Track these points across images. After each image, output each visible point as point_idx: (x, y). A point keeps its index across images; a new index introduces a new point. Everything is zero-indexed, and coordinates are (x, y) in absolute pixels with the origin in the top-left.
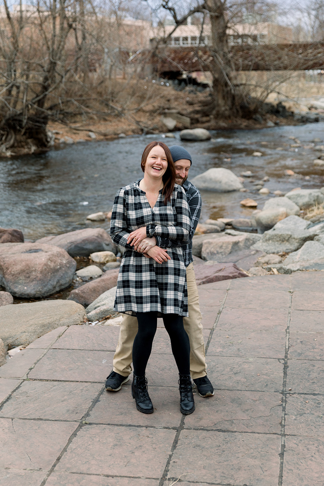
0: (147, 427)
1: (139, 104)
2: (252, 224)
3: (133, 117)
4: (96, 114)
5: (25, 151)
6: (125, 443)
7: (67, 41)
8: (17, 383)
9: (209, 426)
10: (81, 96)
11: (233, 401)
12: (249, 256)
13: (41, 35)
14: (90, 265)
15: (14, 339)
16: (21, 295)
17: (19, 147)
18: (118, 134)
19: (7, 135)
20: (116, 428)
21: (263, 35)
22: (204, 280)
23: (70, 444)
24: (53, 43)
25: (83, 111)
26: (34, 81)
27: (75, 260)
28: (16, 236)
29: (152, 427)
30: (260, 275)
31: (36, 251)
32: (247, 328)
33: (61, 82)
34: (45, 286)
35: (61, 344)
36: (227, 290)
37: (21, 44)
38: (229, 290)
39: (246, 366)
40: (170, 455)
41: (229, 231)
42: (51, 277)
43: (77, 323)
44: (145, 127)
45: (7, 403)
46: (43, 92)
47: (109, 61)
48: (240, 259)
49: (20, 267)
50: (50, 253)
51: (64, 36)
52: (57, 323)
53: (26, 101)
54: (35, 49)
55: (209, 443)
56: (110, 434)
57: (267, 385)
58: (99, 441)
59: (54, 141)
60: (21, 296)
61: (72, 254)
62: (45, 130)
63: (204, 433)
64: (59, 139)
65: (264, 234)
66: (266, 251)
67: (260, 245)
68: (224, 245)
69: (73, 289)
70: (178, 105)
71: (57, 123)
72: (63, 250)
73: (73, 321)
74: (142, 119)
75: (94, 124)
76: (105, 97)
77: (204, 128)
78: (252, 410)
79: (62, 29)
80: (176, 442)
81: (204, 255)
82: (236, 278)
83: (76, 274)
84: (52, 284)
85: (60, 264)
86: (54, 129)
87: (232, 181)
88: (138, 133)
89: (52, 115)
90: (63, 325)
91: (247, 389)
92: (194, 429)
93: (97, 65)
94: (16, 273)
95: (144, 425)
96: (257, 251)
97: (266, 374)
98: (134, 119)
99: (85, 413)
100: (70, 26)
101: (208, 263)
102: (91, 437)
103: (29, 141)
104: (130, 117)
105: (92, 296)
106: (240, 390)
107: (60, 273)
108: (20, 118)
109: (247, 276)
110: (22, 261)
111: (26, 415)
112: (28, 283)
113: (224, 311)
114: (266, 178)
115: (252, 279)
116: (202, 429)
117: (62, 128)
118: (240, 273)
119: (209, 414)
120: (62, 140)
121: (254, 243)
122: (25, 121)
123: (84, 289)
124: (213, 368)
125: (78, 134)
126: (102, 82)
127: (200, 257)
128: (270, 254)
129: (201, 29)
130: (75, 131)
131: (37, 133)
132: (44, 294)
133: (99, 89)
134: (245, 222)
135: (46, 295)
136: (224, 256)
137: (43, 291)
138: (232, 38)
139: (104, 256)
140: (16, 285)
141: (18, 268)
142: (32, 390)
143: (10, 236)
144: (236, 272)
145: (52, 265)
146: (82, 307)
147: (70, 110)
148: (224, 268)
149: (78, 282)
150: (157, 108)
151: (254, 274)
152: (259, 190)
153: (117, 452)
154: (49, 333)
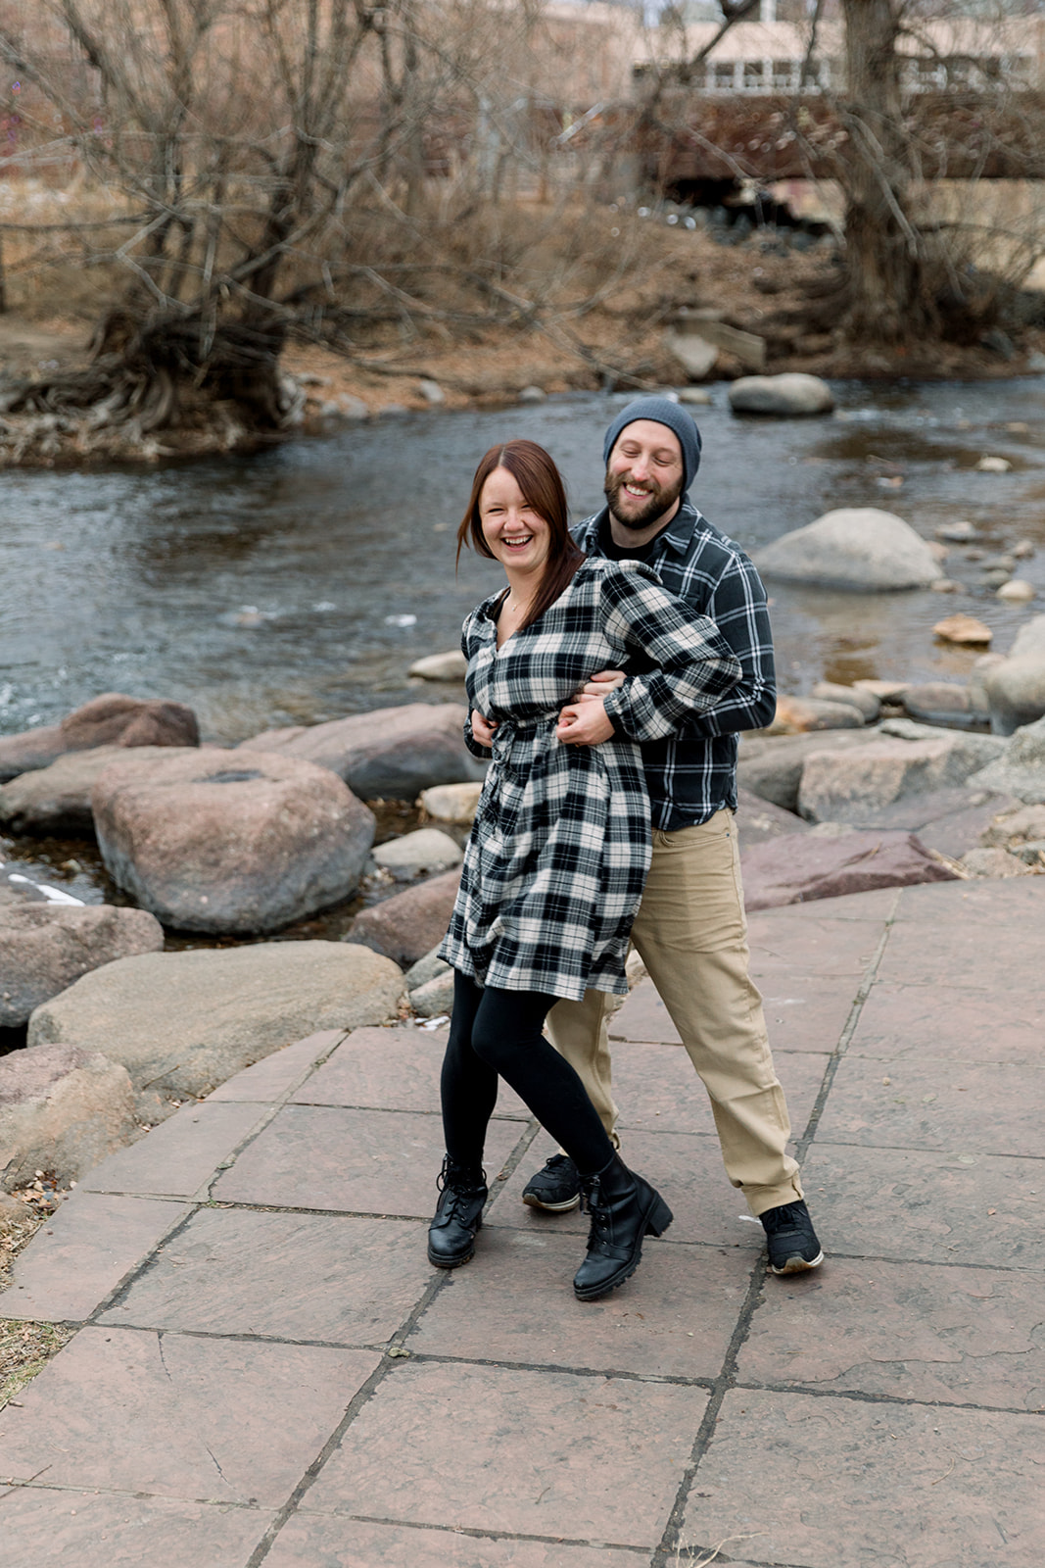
0: (609, 1375)
1: (593, 287)
2: (971, 704)
3: (569, 333)
4: (446, 321)
5: (206, 440)
6: (536, 1424)
7: (353, 71)
8: (177, 1213)
9: (820, 1378)
10: (397, 258)
11: (904, 1297)
12: (962, 809)
13: (269, 52)
14: (419, 828)
15: (166, 1069)
16: (189, 921)
17: (187, 427)
18: (519, 390)
19: (148, 386)
20: (507, 1374)
21: (1021, 59)
22: (808, 888)
23: (353, 1424)
24: (308, 79)
25: (402, 310)
26: (239, 205)
27: (372, 809)
28: (172, 726)
29: (627, 1375)
30: (1001, 876)
31: (242, 776)
32: (955, 1052)
33: (331, 209)
34: (269, 895)
35: (326, 1087)
36: (887, 924)
37: (200, 83)
38: (893, 922)
39: (948, 1182)
40: (686, 1472)
41: (893, 724)
42: (290, 866)
43: (377, 1021)
44: (609, 365)
45: (144, 1279)
46: (269, 244)
47: (494, 139)
48: (931, 821)
49: (188, 827)
50: (287, 784)
51: (344, 59)
52: (310, 1018)
53: (214, 272)
54: (247, 100)
55: (820, 1435)
56: (486, 1394)
57: (1020, 1248)
58: (449, 1415)
59: (304, 409)
60: (188, 927)
61: (362, 792)
62: (272, 370)
63: (804, 1403)
64: (318, 404)
65: (1015, 736)
66: (1021, 796)
67: (998, 775)
68: (878, 771)
69: (362, 907)
70: (725, 293)
71: (313, 349)
72: (332, 775)
73: (361, 1012)
74: (602, 340)
75: (438, 354)
76: (477, 263)
77: (813, 373)
78: (967, 1330)
79: (339, 31)
80: (708, 1428)
81: (807, 802)
82: (916, 883)
83: (372, 856)
84: (291, 889)
85: (321, 823)
86: (306, 369)
87: (906, 555)
88: (586, 387)
89: (300, 322)
90: (331, 1027)
91: (950, 1260)
92: (770, 1388)
93: (453, 154)
94: (174, 847)
95: (600, 1368)
96: (991, 795)
97: (1018, 1212)
98: (576, 339)
99: (402, 1320)
100: (367, 22)
101: (823, 830)
102: (421, 1403)
103: (221, 406)
104: (560, 333)
105: (428, 932)
106: (928, 1263)
107: (320, 853)
108: (192, 330)
109: (956, 878)
110: (193, 808)
111: (205, 1320)
112: (212, 882)
113: (876, 993)
114: (1022, 547)
115: (972, 890)
116: (798, 1390)
117: (330, 366)
118: (930, 868)
119: (821, 1339)
120: (330, 406)
121: (979, 766)
122: (207, 341)
123: (400, 908)
124: (834, 1185)
125: (384, 386)
126: (469, 212)
127: (794, 810)
128: (1033, 804)
129: (808, 35)
130: (373, 377)
131: (249, 381)
132: (265, 922)
133: (459, 237)
134: (946, 693)
135: (272, 924)
136: (876, 809)
137: (263, 912)
138: (913, 66)
139: (469, 798)
140: (173, 888)
141: (182, 830)
142: (224, 1239)
143: (155, 724)
144: (918, 864)
145: (294, 824)
146: (393, 968)
147: (361, 305)
148: (876, 849)
149: (381, 882)
150: (652, 301)
151: (980, 873)
152: (996, 587)
153: (510, 1456)
154: (284, 1051)
